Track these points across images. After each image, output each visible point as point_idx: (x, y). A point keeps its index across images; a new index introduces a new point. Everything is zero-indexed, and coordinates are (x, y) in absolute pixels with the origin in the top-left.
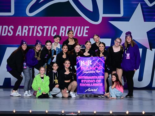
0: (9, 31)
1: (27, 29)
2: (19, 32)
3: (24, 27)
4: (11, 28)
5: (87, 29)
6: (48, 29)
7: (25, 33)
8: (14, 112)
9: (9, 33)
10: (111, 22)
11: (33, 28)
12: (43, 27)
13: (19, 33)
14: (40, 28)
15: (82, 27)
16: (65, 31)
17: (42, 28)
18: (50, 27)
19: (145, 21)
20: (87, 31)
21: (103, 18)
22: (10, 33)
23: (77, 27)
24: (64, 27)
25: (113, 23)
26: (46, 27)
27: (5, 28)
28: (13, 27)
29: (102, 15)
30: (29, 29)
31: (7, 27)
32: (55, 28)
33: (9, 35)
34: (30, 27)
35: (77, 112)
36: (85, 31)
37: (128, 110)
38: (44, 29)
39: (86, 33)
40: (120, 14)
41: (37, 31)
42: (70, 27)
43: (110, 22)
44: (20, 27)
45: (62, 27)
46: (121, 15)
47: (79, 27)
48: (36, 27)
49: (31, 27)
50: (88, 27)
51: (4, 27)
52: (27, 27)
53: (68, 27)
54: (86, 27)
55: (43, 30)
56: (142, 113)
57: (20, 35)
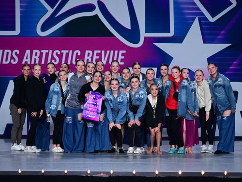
0: (12, 58)
1: (38, 54)
2: (27, 58)
3: (35, 51)
4: (16, 53)
5: (122, 53)
6: (67, 54)
7: (35, 60)
8: (20, 172)
9: (12, 60)
10: (157, 44)
11: (46, 53)
12: (61, 51)
13: (26, 60)
14: (57, 53)
15: (116, 52)
16: (92, 58)
17: (59, 53)
18: (71, 52)
19: (205, 42)
20: (123, 57)
21: (146, 38)
22: (15, 61)
23: (108, 52)
24: (91, 52)
25: (160, 46)
26: (65, 52)
27: (8, 53)
28: (18, 52)
29: (143, 34)
30: (41, 54)
31: (9, 51)
32: (77, 53)
33: (13, 62)
34: (42, 51)
35: (109, 172)
36: (121, 57)
37: (181, 170)
38: (62, 54)
39: (122, 60)
40: (169, 32)
41: (53, 58)
42: (99, 52)
43: (155, 44)
44: (28, 52)
45: (87, 52)
46: (171, 34)
47: (112, 52)
48: (51, 51)
49: (44, 52)
50: (124, 52)
51: (6, 51)
52: (38, 52)
53: (96, 52)
54: (121, 52)
55: (60, 56)
56: (200, 173)
57: (29, 63)
